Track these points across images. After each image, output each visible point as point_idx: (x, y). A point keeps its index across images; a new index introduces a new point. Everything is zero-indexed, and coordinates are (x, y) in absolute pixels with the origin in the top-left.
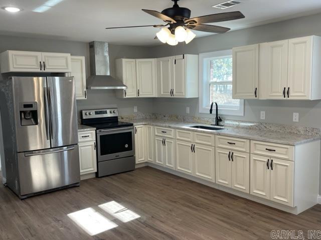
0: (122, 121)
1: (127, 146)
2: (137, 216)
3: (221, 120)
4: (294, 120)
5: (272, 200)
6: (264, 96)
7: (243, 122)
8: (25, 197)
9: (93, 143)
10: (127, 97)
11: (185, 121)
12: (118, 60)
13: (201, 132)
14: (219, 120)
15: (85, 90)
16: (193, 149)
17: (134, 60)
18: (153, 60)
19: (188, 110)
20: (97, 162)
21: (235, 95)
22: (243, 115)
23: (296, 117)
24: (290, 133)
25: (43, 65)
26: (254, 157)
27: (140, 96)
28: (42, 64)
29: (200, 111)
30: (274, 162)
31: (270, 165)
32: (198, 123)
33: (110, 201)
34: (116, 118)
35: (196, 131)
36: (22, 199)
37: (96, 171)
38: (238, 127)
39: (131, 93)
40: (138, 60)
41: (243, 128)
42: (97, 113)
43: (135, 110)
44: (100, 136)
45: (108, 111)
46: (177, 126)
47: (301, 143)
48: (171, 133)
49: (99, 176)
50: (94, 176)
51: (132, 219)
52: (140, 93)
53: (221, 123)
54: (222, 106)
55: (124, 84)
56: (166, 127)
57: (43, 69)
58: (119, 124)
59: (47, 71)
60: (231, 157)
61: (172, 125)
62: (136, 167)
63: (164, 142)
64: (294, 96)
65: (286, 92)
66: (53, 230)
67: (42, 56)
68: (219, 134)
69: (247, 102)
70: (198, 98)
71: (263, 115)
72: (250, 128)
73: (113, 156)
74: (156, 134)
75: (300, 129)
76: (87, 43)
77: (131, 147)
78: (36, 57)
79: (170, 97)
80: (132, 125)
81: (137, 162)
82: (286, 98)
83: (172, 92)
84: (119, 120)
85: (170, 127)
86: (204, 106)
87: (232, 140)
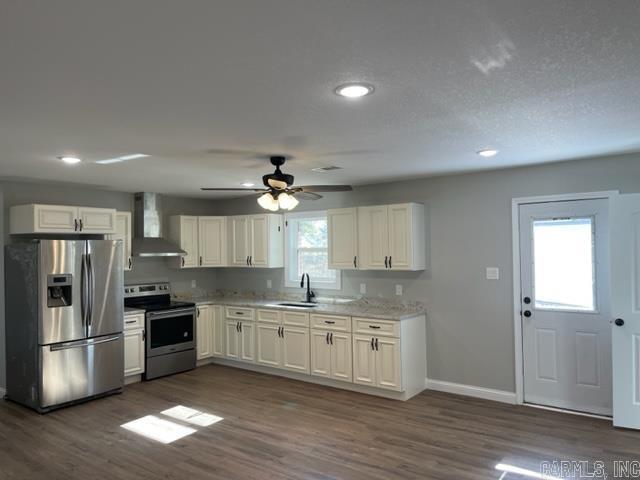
0: (176, 300)
1: (186, 334)
2: (220, 419)
3: (313, 296)
4: (397, 294)
5: (379, 386)
6: (364, 266)
7: (340, 297)
8: (47, 410)
9: (141, 331)
10: (185, 266)
11: (265, 298)
12: (173, 218)
13: (292, 310)
14: (311, 296)
15: (130, 257)
16: (281, 333)
17: (195, 218)
18: (223, 219)
19: (269, 284)
20: (146, 358)
21: (332, 263)
22: (339, 288)
23: (399, 290)
24: (394, 308)
25: (79, 224)
26: (356, 337)
27: (203, 266)
28: (78, 222)
29: (287, 285)
30: (379, 341)
31: (375, 345)
32: (284, 300)
33: (175, 406)
34: (168, 296)
35: (286, 310)
36: (43, 414)
37: (143, 371)
38: (334, 304)
39: (190, 262)
40: (201, 218)
41: (341, 304)
42: (141, 290)
43: (194, 285)
44: (152, 321)
45: (157, 287)
46: (258, 304)
47: (405, 318)
48: (251, 314)
49: (148, 378)
50: (139, 379)
51: (213, 422)
52: (203, 261)
53: (313, 299)
54: (314, 279)
55: (182, 248)
56: (243, 306)
57: (78, 229)
58: (172, 304)
59: (84, 232)
60: (329, 339)
61: (252, 304)
62: (198, 365)
63: (239, 328)
64: (396, 266)
65: (388, 262)
66: (110, 443)
67: (78, 212)
68: (315, 312)
69: (345, 274)
70: (283, 269)
71: (363, 289)
72: (349, 304)
73: (167, 348)
74: (228, 316)
75: (404, 303)
76: (132, 194)
77: (191, 337)
78: (71, 214)
79: (246, 266)
80: (193, 305)
81: (199, 358)
82: (388, 268)
83: (249, 261)
84: (172, 299)
85: (248, 306)
86: (293, 279)
87: (330, 318)
